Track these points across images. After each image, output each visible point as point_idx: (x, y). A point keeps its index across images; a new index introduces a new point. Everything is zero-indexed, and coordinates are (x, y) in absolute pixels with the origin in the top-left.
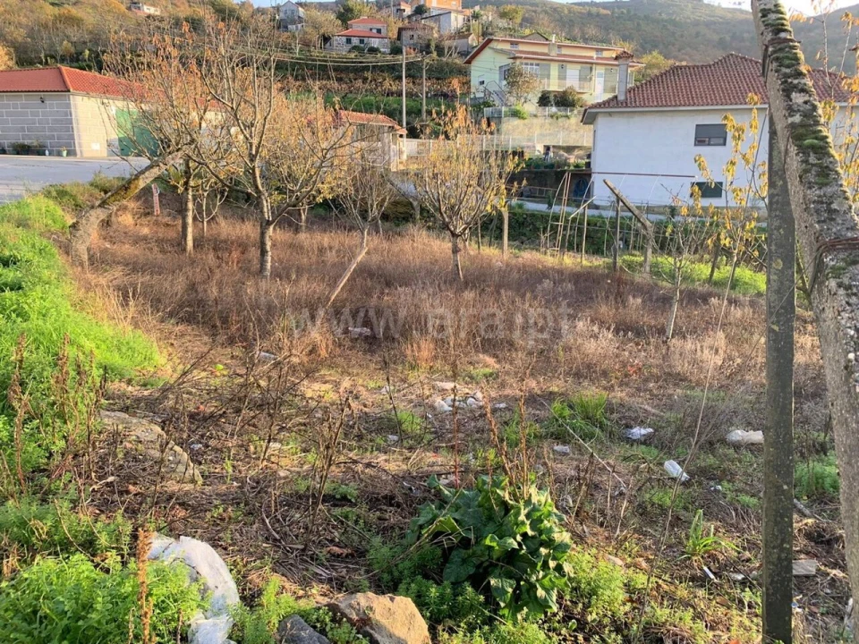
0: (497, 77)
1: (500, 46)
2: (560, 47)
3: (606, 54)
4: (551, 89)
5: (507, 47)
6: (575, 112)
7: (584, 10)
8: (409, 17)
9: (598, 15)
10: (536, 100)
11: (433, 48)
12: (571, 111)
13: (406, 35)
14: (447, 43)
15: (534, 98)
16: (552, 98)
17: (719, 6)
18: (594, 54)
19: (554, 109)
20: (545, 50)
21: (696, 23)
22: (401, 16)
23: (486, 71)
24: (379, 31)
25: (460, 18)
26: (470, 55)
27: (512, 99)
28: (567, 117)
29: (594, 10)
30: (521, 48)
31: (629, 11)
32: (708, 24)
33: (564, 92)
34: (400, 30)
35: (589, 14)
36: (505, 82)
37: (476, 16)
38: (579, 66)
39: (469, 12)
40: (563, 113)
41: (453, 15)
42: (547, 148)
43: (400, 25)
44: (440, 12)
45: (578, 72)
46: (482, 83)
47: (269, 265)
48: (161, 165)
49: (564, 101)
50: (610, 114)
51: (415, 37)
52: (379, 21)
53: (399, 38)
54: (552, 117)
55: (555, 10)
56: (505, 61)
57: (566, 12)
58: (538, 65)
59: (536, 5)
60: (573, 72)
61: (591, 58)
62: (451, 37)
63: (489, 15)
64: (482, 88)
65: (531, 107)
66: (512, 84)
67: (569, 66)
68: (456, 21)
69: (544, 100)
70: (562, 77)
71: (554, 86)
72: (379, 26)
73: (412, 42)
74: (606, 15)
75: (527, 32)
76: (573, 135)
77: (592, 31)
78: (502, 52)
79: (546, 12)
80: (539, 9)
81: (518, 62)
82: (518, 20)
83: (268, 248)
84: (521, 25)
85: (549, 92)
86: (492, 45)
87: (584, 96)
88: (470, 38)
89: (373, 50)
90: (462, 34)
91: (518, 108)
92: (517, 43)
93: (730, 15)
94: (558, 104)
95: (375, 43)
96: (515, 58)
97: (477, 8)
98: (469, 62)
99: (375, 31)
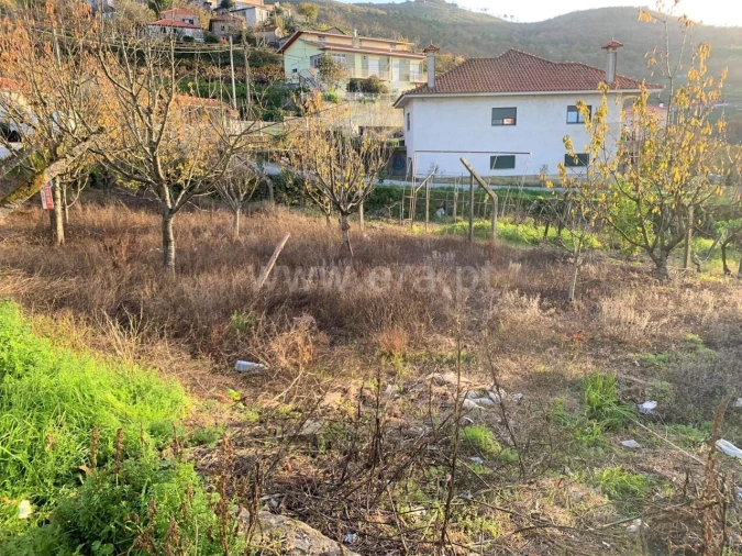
0: (308, 65)
1: (310, 38)
2: (361, 40)
3: (398, 48)
4: (357, 77)
5: (316, 39)
6: (379, 97)
7: (365, 10)
8: (215, 10)
9: (376, 15)
10: (344, 87)
11: (244, 38)
12: (376, 96)
13: (217, 26)
14: (256, 35)
15: (344, 84)
16: (359, 84)
17: (470, 11)
18: (387, 47)
19: (361, 95)
20: (349, 43)
21: (454, 25)
22: (209, 8)
23: (298, 60)
24: (191, 22)
25: (264, 12)
26: (282, 47)
27: (325, 86)
28: (373, 101)
29: (373, 10)
30: (328, 40)
31: (401, 13)
32: (464, 26)
33: (369, 80)
34: (212, 21)
35: (369, 13)
36: (317, 70)
37: (279, 12)
38: (378, 58)
39: (271, 8)
40: (369, 98)
41: (257, 10)
42: (362, 129)
43: (210, 17)
44: (245, 7)
45: (377, 63)
46: (295, 70)
47: (173, 255)
48: (68, 156)
49: (369, 88)
50: (423, 99)
51: (226, 28)
52: (189, 12)
53: (211, 28)
54: (360, 101)
55: (341, 9)
56: (315, 52)
57: (350, 11)
58: (344, 56)
59: (324, 4)
60: (374, 62)
61: (388, 50)
62: (258, 30)
63: (288, 11)
64: (296, 74)
65: (341, 93)
66: (324, 72)
67: (370, 57)
68: (261, 15)
69: (352, 87)
70: (365, 67)
71: (359, 75)
72: (191, 17)
73: (223, 32)
74: (383, 15)
75: (324, 27)
76: (379, 117)
77: (378, 28)
78: (312, 43)
79: (332, 10)
80: (327, 8)
81: (327, 53)
82: (315, 17)
83: (172, 237)
84: (318, 21)
85: (356, 80)
86: (302, 37)
87: (385, 84)
88: (276, 31)
89: (188, 39)
90: (269, 26)
91: (332, 93)
92: (324, 36)
93: (478, 19)
94: (364, 90)
95: (189, 32)
96: (324, 49)
97: (277, 4)
98: (282, 52)
99: (187, 22)
